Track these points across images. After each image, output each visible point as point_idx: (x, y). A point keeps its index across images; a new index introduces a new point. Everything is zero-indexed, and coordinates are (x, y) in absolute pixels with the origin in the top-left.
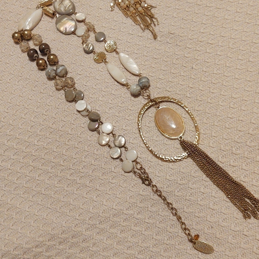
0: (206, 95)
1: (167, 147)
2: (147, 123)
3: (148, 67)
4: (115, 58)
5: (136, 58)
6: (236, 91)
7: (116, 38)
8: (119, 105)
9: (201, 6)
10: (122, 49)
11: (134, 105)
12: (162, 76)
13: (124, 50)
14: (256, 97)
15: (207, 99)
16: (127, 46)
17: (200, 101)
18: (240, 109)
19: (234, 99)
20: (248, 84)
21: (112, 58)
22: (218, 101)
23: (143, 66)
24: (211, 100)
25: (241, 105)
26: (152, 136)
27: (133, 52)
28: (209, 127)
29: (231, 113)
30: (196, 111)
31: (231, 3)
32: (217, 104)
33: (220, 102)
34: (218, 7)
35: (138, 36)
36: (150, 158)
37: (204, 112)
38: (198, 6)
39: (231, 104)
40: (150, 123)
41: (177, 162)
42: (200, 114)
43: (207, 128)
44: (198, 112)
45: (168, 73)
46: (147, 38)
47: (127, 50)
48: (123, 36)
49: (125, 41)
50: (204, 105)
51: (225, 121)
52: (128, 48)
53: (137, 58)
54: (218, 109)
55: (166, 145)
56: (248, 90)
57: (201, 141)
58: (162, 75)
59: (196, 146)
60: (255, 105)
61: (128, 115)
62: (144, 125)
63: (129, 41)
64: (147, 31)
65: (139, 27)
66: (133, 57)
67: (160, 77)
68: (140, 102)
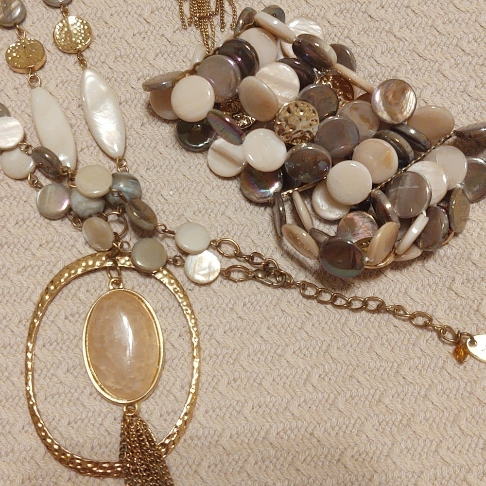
0: (264, 309)
1: (84, 415)
2: (63, 317)
3: (147, 145)
4: (67, 72)
5: (127, 102)
6: (347, 340)
7: (100, 11)
8: (8, 225)
9: (377, 24)
10: (98, 54)
11: (51, 244)
12: (171, 193)
13: (103, 58)
14: (391, 385)
15: (262, 322)
16: (118, 53)
17: (240, 317)
18: (330, 401)
19: (331, 362)
20: (390, 336)
21: (59, 68)
22: (287, 345)
23: (134, 133)
24: (269, 328)
25: (339, 390)
26: (57, 362)
27: (124, 78)
28: (224, 410)
29: (302, 400)
30: (213, 341)
31: (462, 54)
32: (279, 351)
33: (290, 350)
34: (420, 48)
35: (163, 35)
36: (19, 425)
37: (234, 356)
38: (369, 19)
39: (315, 370)
40: (70, 318)
41: (87, 478)
42: (221, 357)
43: (218, 410)
44: (219, 349)
45: (192, 191)
46: (184, 53)
47: (112, 65)
48: (121, 14)
49: (120, 35)
50: (245, 334)
51: (274, 417)
52: (119, 59)
53: (130, 103)
54: (274, 368)
55: (81, 409)
56: (379, 352)
57: (185, 441)
58: (173, 187)
59: (161, 456)
60: (377, 412)
61: (21, 266)
62: (51, 318)
63: (130, 41)
64: (194, 33)
65: (178, 8)
66: (119, 94)
67: (164, 193)
68: (71, 242)
